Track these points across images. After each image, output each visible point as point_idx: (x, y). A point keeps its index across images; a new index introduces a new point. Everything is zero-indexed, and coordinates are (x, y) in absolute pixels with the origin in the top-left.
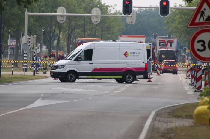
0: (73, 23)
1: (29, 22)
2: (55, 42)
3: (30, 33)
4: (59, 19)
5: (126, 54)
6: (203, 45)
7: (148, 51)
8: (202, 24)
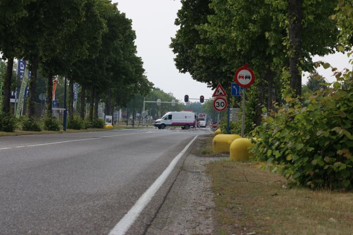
0: (164, 107)
1: (145, 105)
2: (156, 115)
3: (145, 110)
4: (158, 104)
5: (186, 117)
6: (219, 104)
7: (195, 116)
8: (218, 95)
